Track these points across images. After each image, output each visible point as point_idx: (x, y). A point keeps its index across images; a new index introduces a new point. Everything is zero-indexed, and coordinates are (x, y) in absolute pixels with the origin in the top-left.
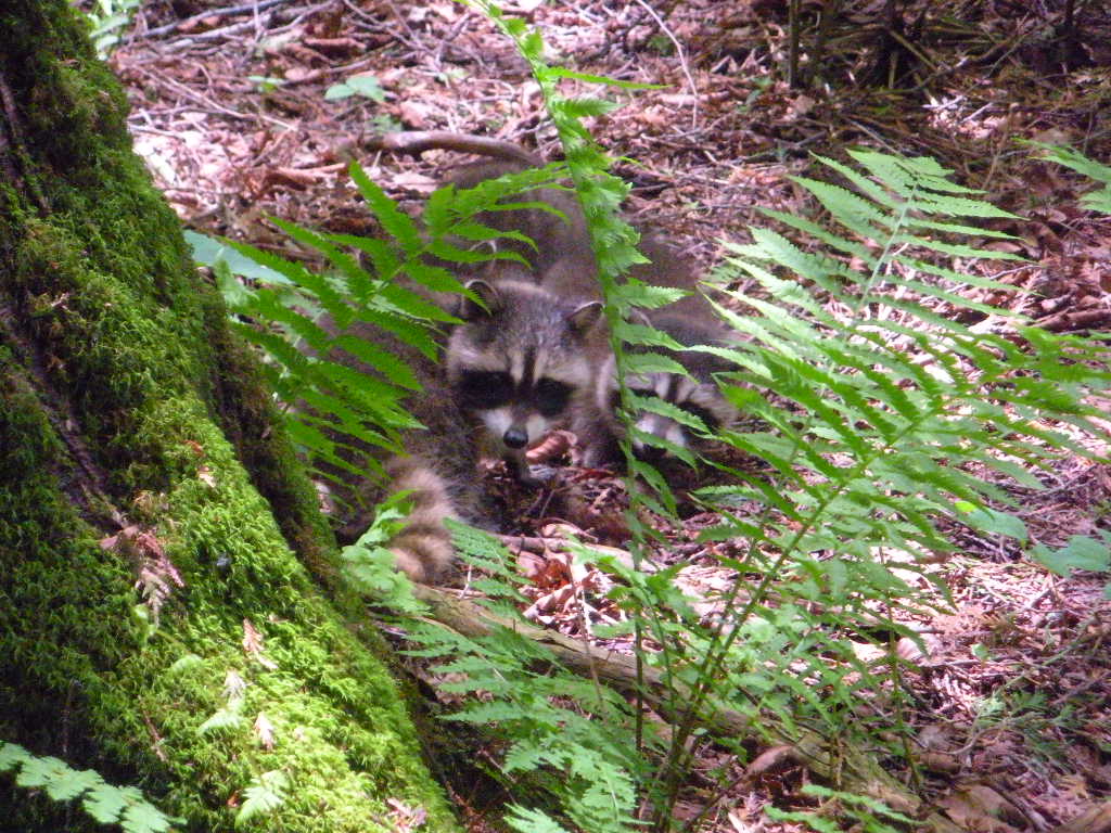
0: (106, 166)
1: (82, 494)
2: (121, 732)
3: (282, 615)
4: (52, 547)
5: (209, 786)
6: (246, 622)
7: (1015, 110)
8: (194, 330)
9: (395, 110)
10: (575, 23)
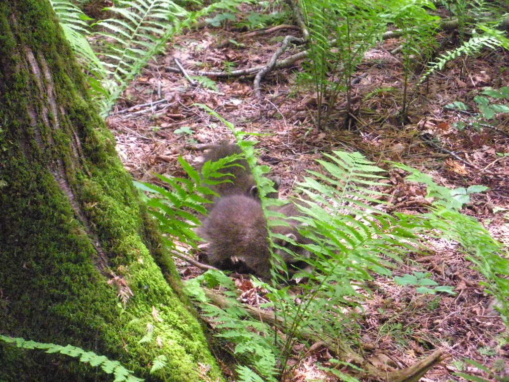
0: (109, 162)
1: (101, 266)
2: (114, 342)
3: (165, 304)
4: (92, 283)
5: (142, 359)
6: (153, 307)
7: (388, 137)
8: (137, 214)
9: (195, 136)
10: (251, 109)
